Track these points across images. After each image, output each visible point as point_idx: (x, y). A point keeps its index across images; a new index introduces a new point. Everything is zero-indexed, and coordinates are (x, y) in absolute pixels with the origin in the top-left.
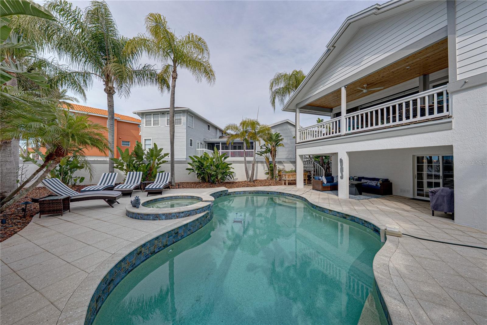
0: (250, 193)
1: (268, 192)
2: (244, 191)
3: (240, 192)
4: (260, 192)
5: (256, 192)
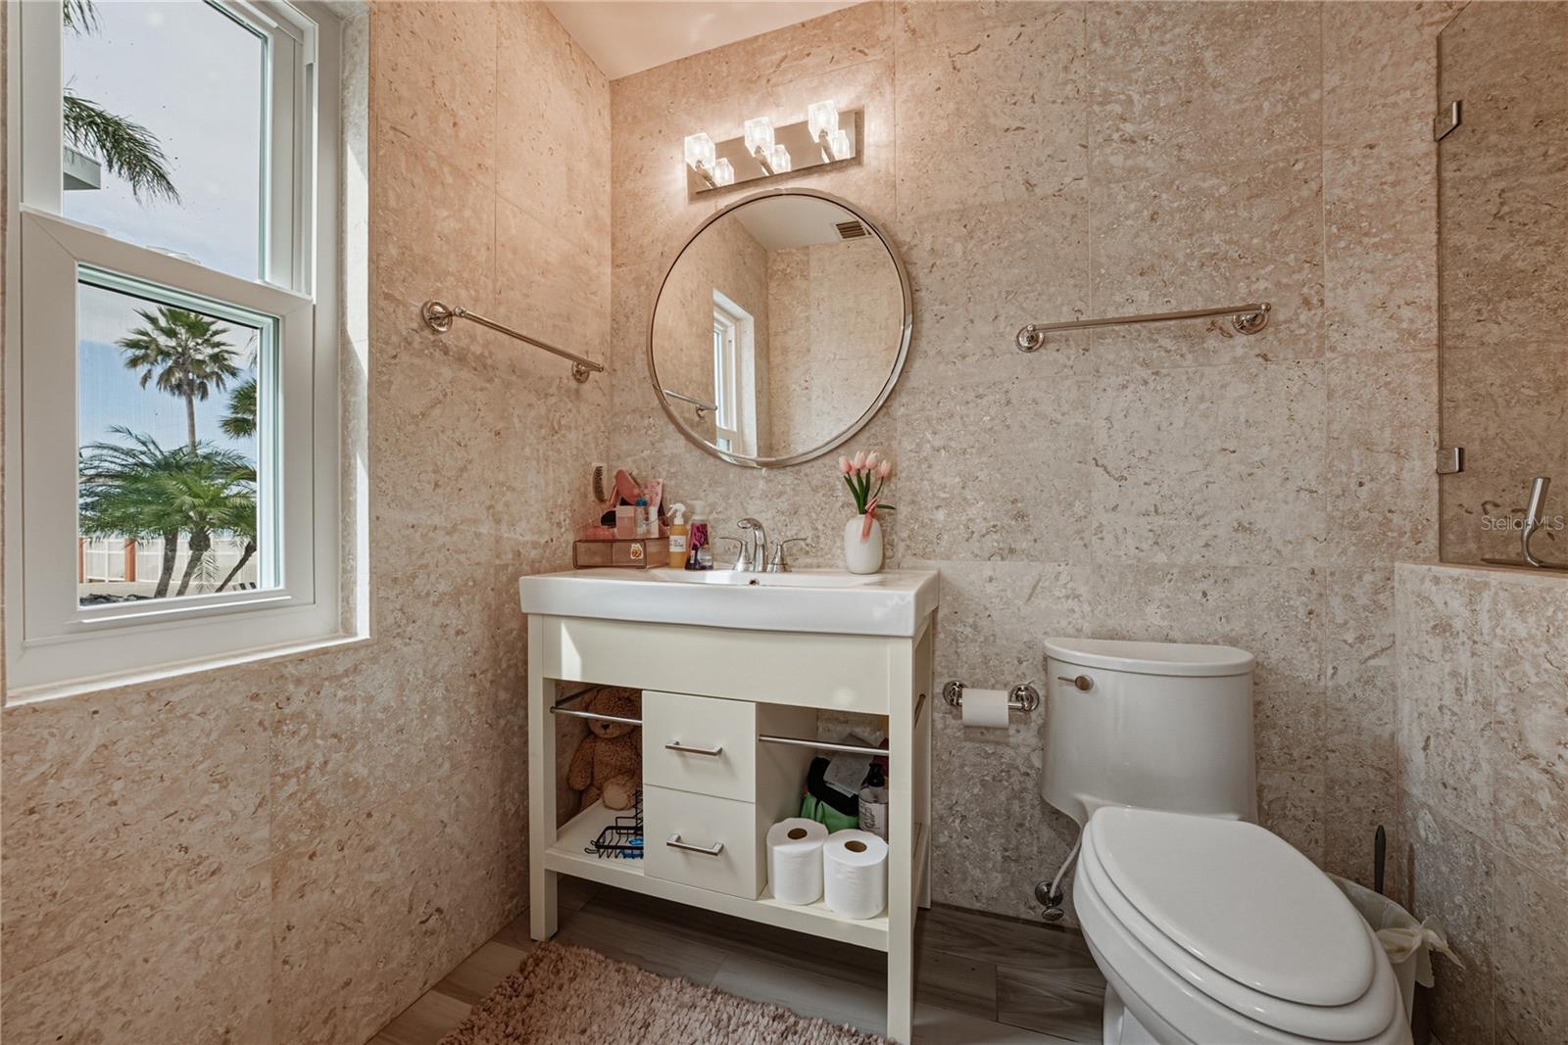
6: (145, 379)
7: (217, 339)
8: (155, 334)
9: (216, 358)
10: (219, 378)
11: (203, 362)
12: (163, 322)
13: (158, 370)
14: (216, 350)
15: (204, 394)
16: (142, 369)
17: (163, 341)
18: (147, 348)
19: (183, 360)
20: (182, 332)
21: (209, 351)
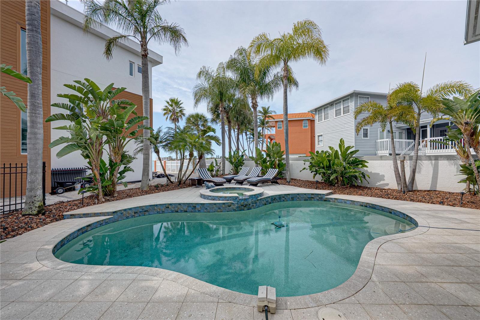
0: (362, 206)
1: (390, 210)
2: (351, 201)
3: (346, 201)
4: (379, 207)
5: (371, 205)
6: (167, 118)
7: (181, 106)
8: (168, 106)
9: (181, 111)
10: (181, 117)
11: (178, 112)
12: (170, 103)
13: (169, 116)
14: (180, 109)
15: (178, 121)
16: (166, 116)
17: (170, 108)
18: (167, 110)
19: (174, 113)
20: (174, 105)
21: (179, 109)
